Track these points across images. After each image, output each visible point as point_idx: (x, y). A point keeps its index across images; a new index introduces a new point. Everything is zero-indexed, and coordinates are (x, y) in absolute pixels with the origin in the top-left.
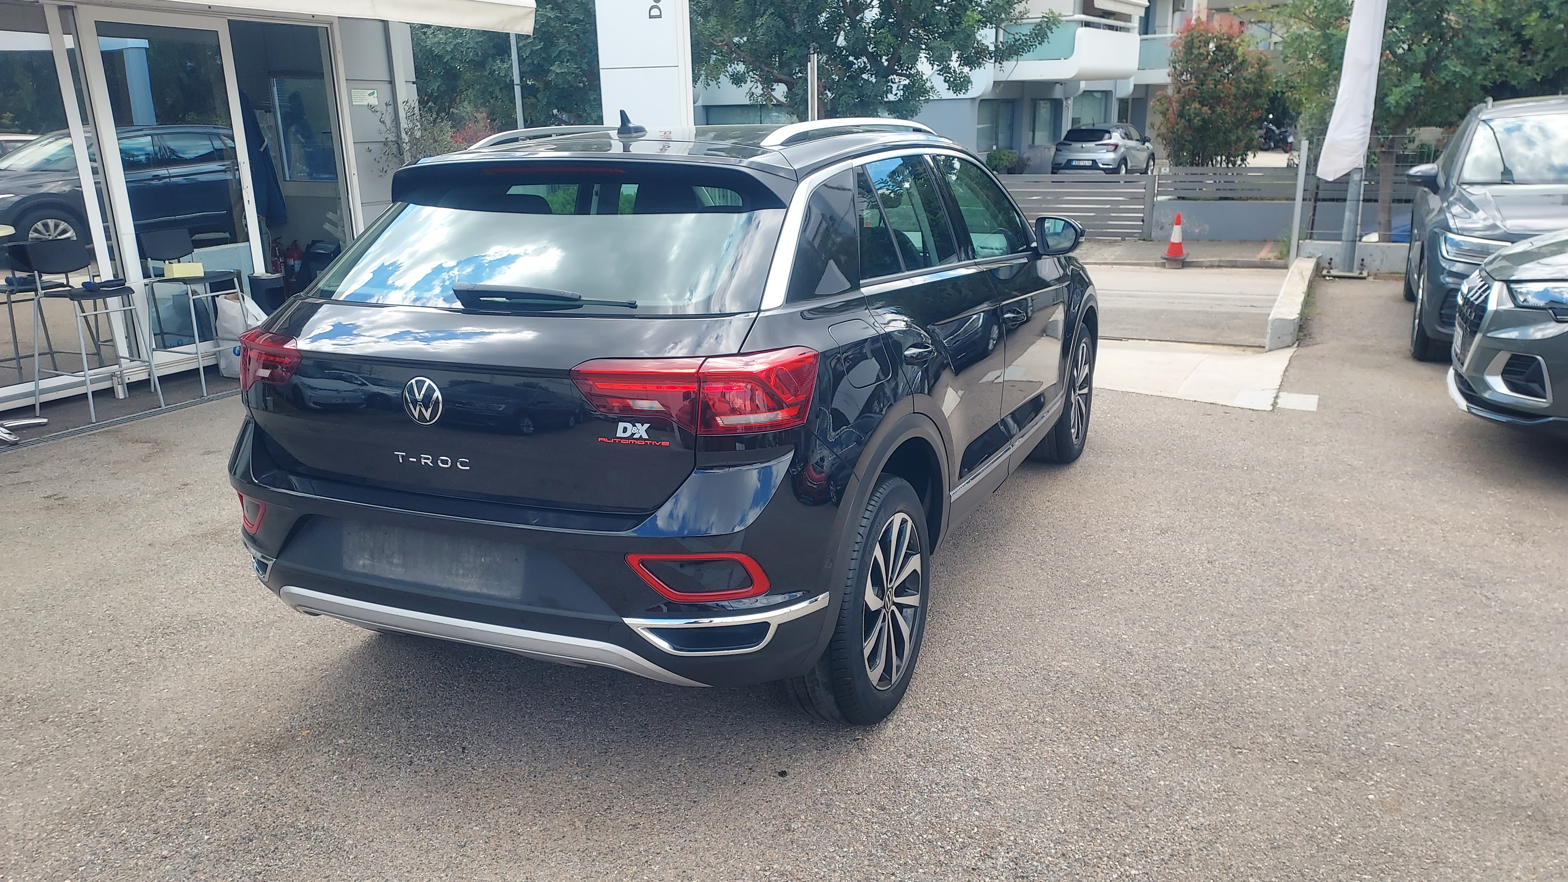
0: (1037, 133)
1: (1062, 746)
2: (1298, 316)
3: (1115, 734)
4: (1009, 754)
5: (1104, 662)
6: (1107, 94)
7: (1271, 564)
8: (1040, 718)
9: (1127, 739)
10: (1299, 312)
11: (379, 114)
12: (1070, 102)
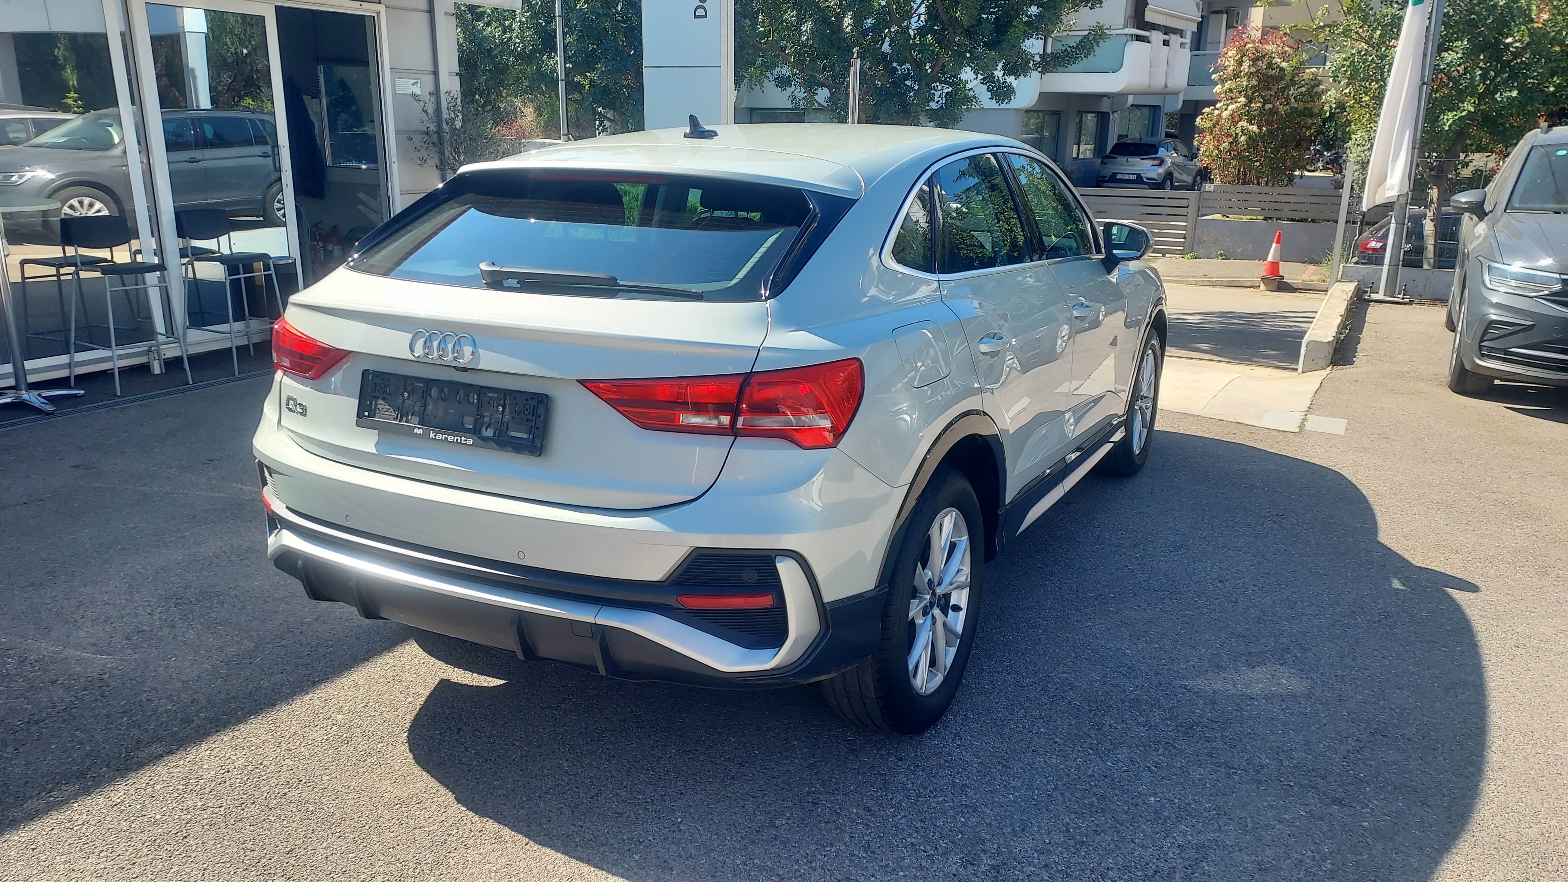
0: (1081, 146)
1: (1054, 756)
2: (1333, 339)
3: (1109, 747)
6: (1156, 109)
7: (1283, 586)
10: (1335, 334)
11: (422, 104)
12: (1117, 116)
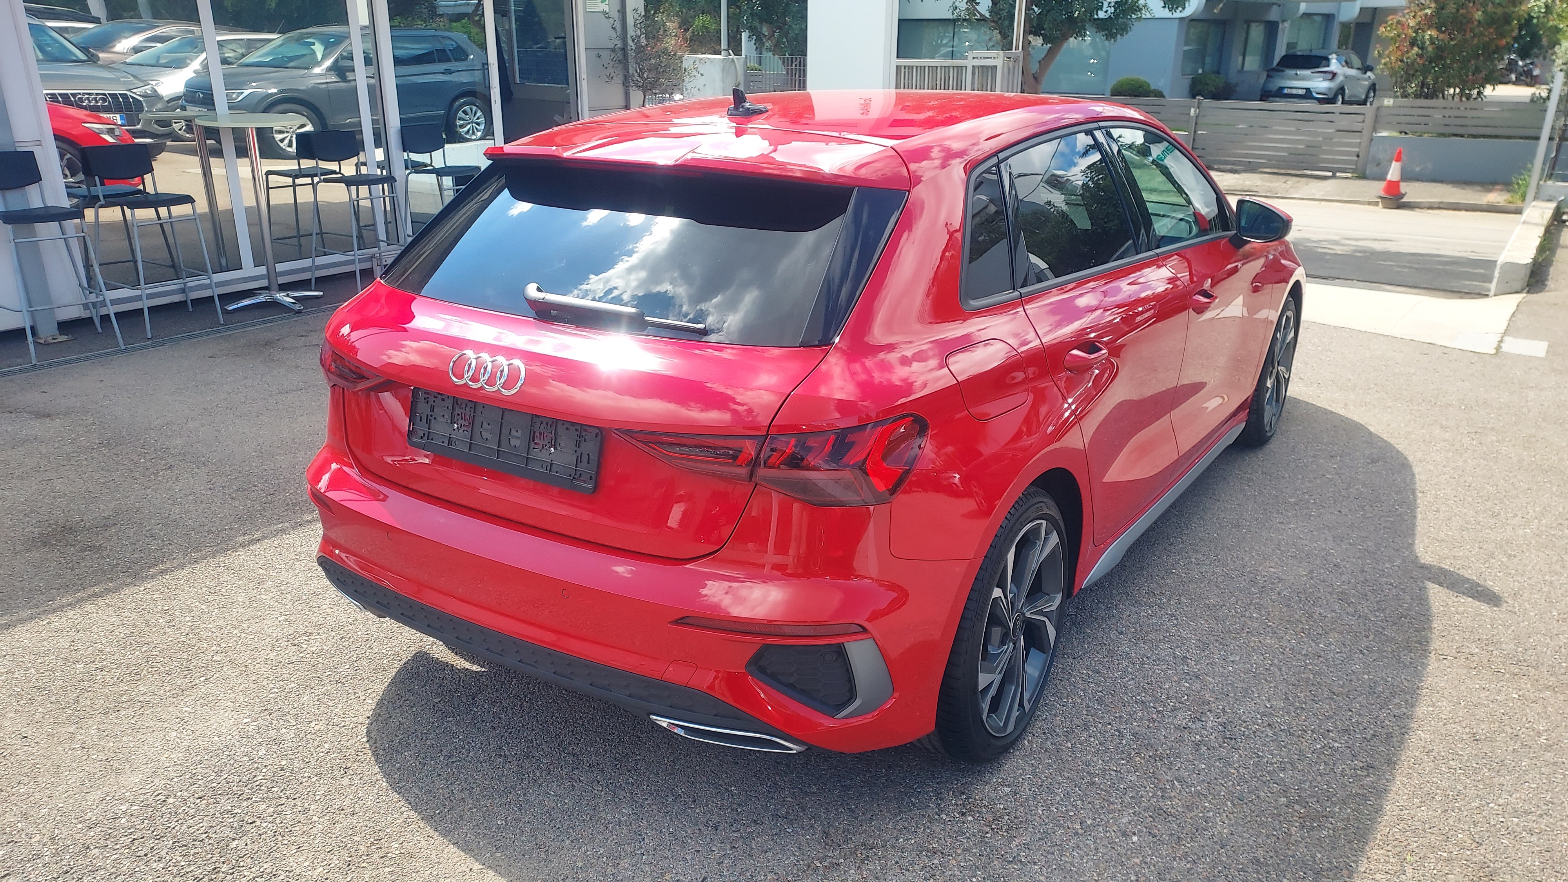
0: (1247, 58)
2: (1531, 260)
4: (1216, 640)
5: (1311, 572)
6: (1328, 18)
8: (1247, 614)
9: (1333, 637)
10: (1533, 256)
11: (611, 21)
12: (1286, 24)
